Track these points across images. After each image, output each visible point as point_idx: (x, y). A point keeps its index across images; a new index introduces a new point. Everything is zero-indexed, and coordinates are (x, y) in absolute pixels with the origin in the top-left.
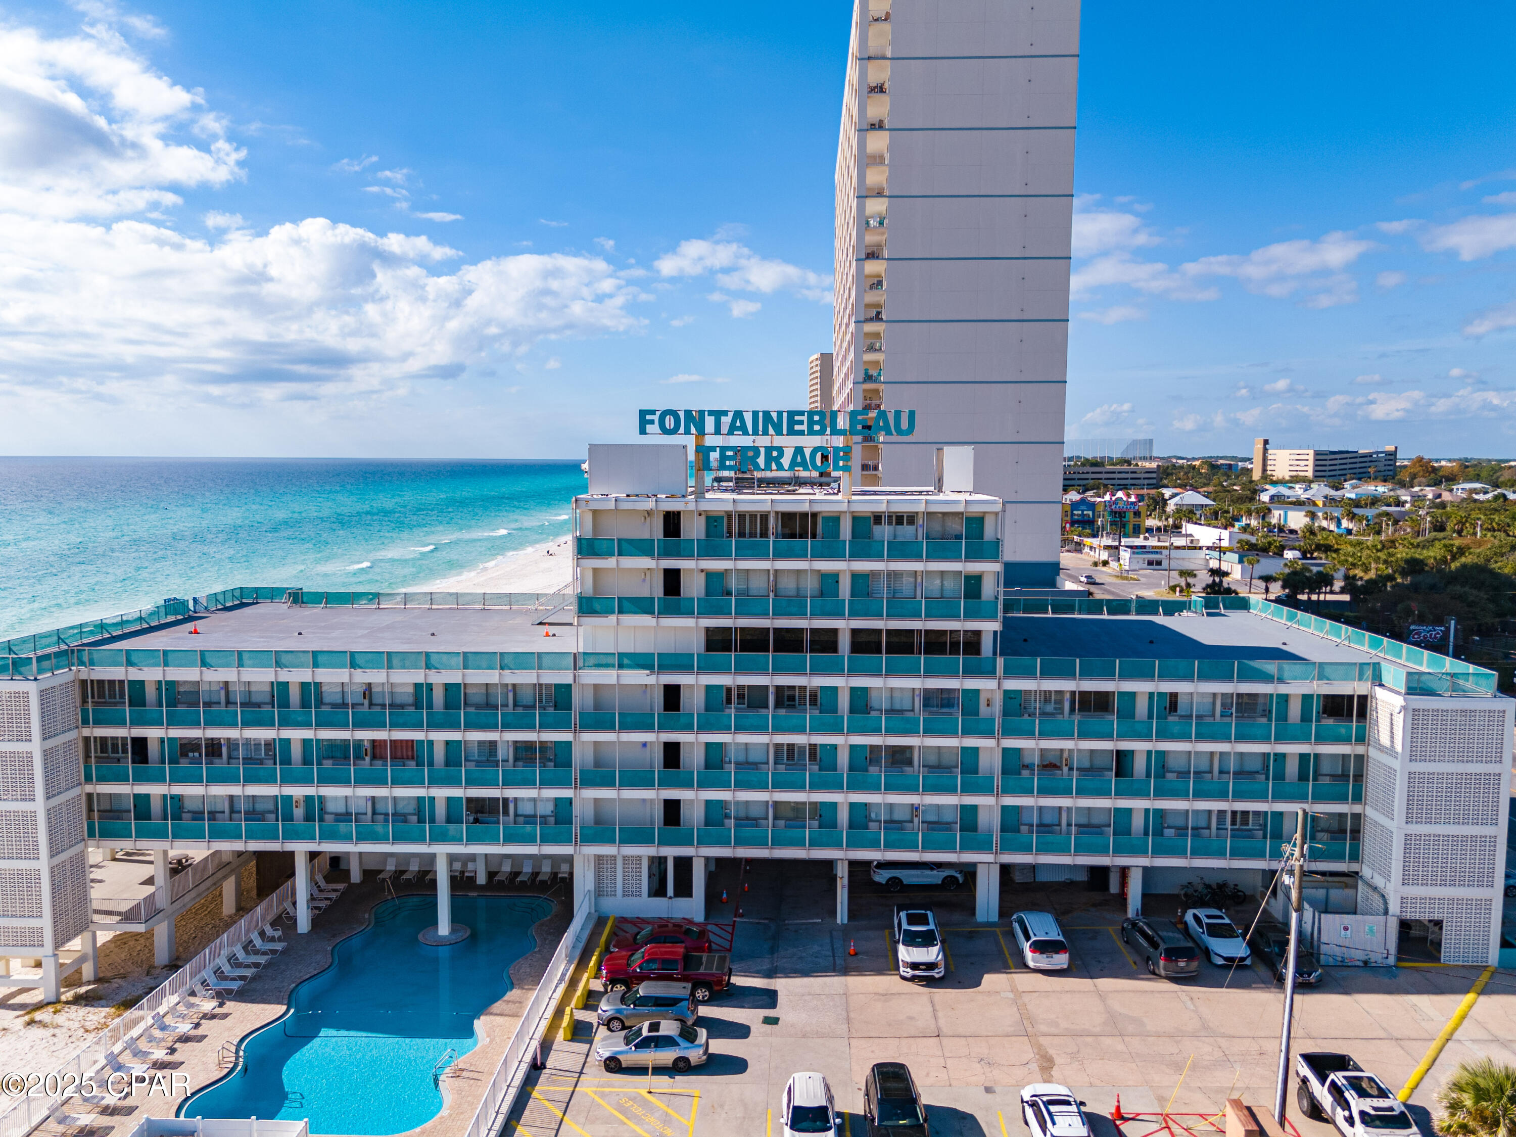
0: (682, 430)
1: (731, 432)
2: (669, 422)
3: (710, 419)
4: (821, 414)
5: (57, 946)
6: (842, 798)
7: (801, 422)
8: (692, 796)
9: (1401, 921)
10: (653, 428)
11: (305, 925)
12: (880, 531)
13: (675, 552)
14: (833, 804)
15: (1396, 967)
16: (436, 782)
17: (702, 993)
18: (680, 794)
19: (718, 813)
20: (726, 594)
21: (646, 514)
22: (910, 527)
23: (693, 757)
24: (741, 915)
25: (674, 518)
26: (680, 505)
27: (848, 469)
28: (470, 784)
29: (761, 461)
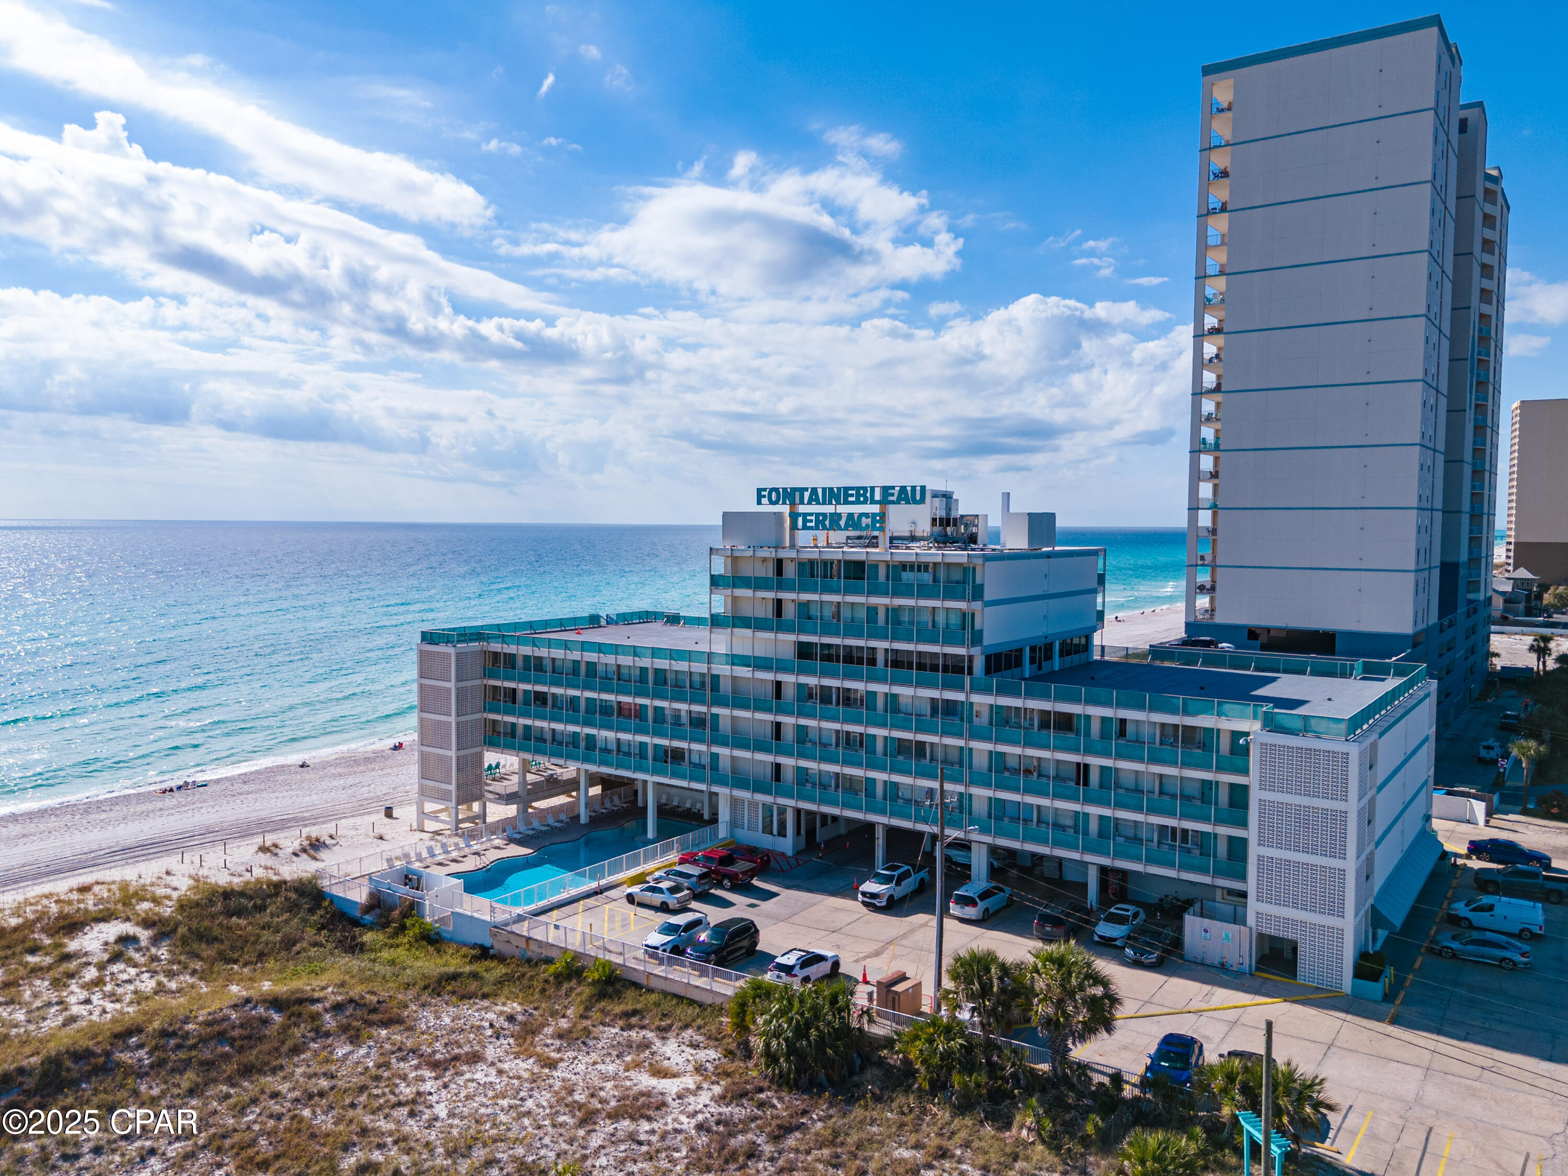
0: (781, 502)
1: (809, 503)
2: (774, 496)
3: (797, 494)
4: (865, 489)
5: (458, 804)
6: (880, 776)
7: (852, 495)
8: (788, 762)
9: (1261, 936)
10: (765, 501)
11: (583, 820)
12: (907, 576)
13: (780, 587)
14: (874, 780)
15: (1251, 974)
16: (656, 734)
17: (727, 883)
18: (782, 760)
19: (803, 775)
20: (809, 618)
21: (764, 560)
22: (926, 574)
23: (788, 734)
24: (821, 858)
25: (779, 563)
26: (782, 554)
27: (882, 529)
28: (673, 738)
29: (827, 523)
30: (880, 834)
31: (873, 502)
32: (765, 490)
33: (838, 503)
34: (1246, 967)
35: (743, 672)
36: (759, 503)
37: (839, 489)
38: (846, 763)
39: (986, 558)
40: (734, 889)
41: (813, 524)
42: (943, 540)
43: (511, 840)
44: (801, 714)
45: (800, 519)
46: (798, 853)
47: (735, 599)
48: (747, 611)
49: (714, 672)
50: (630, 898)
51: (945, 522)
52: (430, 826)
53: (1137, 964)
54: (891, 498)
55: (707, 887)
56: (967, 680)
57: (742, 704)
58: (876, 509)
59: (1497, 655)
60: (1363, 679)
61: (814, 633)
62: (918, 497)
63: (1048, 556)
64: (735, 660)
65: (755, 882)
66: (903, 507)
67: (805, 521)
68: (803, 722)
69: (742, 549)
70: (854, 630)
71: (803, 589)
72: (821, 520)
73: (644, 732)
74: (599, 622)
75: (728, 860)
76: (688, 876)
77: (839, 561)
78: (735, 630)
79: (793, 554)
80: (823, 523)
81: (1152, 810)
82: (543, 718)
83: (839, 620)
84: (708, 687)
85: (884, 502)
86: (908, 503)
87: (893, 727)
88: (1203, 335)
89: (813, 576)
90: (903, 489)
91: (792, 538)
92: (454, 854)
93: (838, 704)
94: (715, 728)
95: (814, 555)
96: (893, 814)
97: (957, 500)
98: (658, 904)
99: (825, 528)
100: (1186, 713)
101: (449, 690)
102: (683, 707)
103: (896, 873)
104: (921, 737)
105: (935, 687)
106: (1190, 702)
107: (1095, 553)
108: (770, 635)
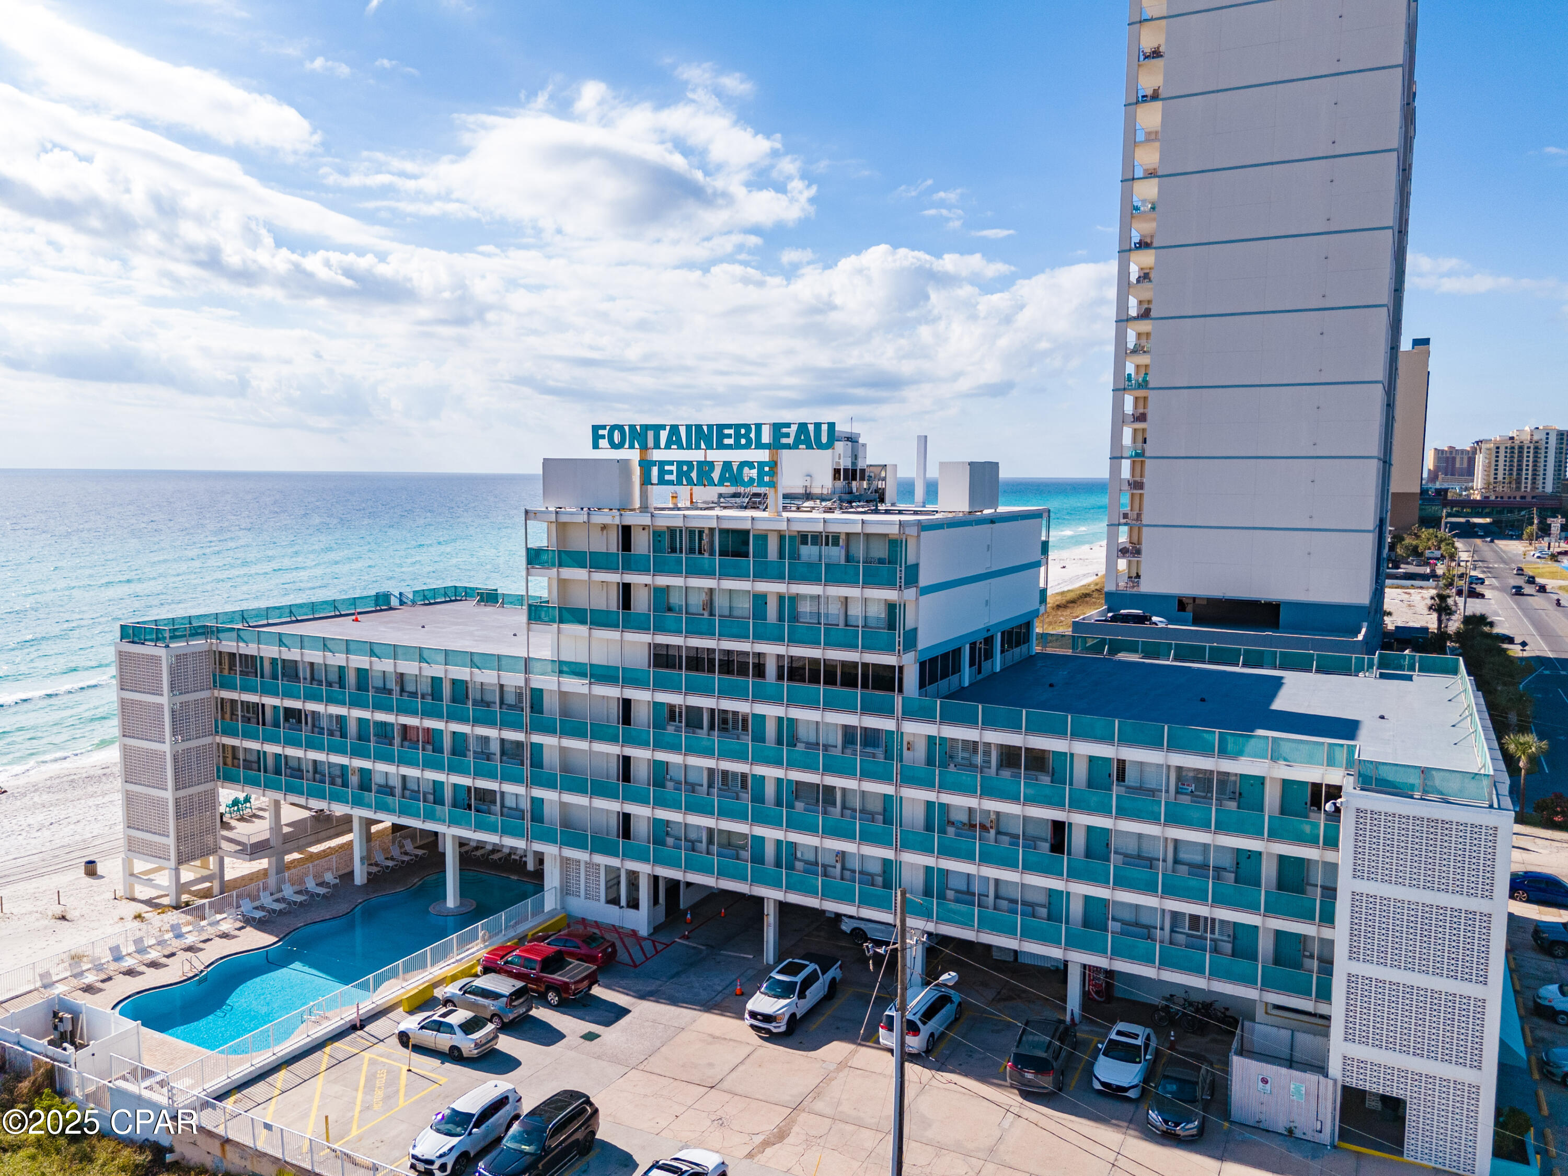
0: (627, 445)
1: (668, 446)
2: (617, 437)
3: (651, 434)
4: (747, 427)
5: (180, 862)
6: (771, 834)
7: (729, 436)
8: (640, 812)
9: (1345, 1088)
10: (604, 443)
11: (359, 878)
12: (808, 552)
13: (628, 567)
14: (762, 839)
15: (1335, 1147)
16: (452, 769)
17: (552, 997)
18: (630, 808)
19: (661, 830)
20: (670, 609)
21: (604, 527)
22: (835, 549)
23: (641, 772)
24: (687, 938)
25: (626, 531)
26: (630, 519)
27: (773, 485)
28: (478, 774)
29: (694, 475)
30: (770, 911)
31: (760, 446)
32: (604, 427)
33: (709, 447)
34: (1325, 1137)
35: (576, 685)
36: (596, 446)
37: (710, 427)
38: (724, 813)
39: (923, 527)
40: (564, 1006)
41: (673, 477)
42: (848, 499)
43: (249, 921)
44: (659, 745)
45: (655, 471)
46: (657, 929)
47: (563, 584)
48: (580, 599)
49: (535, 685)
50: (404, 1038)
51: (851, 474)
52: (143, 892)
53: (1169, 1138)
54: (784, 441)
55: (522, 1010)
56: (898, 701)
57: (577, 731)
58: (763, 455)
59: (1390, 614)
60: (1383, 676)
61: (678, 632)
62: (824, 439)
63: (992, 521)
64: (564, 668)
65: (597, 991)
66: (802, 453)
67: (662, 473)
68: (661, 756)
69: (573, 512)
70: (736, 630)
71: (660, 569)
72: (684, 472)
73: (438, 767)
74: (388, 602)
75: (553, 963)
76: (495, 996)
77: (712, 530)
78: (562, 626)
79: (646, 520)
80: (687, 475)
81: (1170, 891)
82: (296, 744)
83: (712, 614)
84: (526, 705)
85: (776, 445)
86: (809, 447)
87: (792, 765)
88: (1130, 250)
89: (673, 550)
90: (803, 427)
91: (644, 496)
92: (153, 955)
93: (712, 727)
94: (537, 763)
95: (675, 520)
96: (790, 888)
97: (864, 445)
98: (447, 1050)
99: (690, 482)
100: (1223, 752)
101: (161, 706)
102: (491, 733)
103: (799, 979)
104: (830, 781)
105: (851, 709)
106: (1230, 740)
107: (1037, 515)
108: (614, 635)
